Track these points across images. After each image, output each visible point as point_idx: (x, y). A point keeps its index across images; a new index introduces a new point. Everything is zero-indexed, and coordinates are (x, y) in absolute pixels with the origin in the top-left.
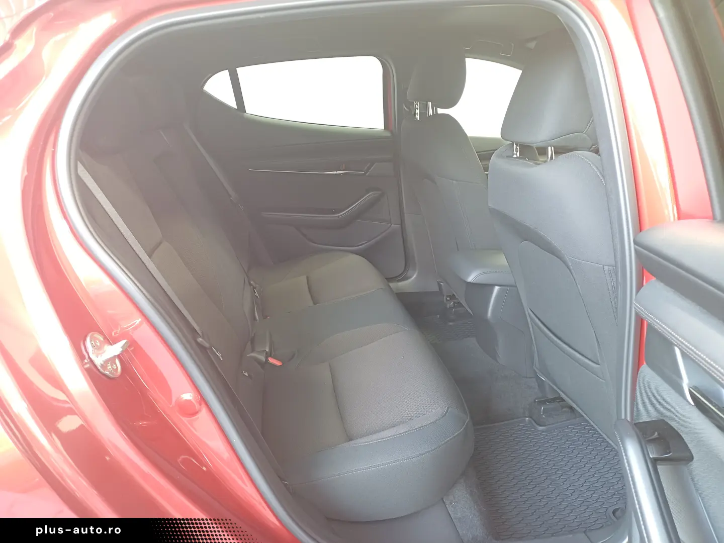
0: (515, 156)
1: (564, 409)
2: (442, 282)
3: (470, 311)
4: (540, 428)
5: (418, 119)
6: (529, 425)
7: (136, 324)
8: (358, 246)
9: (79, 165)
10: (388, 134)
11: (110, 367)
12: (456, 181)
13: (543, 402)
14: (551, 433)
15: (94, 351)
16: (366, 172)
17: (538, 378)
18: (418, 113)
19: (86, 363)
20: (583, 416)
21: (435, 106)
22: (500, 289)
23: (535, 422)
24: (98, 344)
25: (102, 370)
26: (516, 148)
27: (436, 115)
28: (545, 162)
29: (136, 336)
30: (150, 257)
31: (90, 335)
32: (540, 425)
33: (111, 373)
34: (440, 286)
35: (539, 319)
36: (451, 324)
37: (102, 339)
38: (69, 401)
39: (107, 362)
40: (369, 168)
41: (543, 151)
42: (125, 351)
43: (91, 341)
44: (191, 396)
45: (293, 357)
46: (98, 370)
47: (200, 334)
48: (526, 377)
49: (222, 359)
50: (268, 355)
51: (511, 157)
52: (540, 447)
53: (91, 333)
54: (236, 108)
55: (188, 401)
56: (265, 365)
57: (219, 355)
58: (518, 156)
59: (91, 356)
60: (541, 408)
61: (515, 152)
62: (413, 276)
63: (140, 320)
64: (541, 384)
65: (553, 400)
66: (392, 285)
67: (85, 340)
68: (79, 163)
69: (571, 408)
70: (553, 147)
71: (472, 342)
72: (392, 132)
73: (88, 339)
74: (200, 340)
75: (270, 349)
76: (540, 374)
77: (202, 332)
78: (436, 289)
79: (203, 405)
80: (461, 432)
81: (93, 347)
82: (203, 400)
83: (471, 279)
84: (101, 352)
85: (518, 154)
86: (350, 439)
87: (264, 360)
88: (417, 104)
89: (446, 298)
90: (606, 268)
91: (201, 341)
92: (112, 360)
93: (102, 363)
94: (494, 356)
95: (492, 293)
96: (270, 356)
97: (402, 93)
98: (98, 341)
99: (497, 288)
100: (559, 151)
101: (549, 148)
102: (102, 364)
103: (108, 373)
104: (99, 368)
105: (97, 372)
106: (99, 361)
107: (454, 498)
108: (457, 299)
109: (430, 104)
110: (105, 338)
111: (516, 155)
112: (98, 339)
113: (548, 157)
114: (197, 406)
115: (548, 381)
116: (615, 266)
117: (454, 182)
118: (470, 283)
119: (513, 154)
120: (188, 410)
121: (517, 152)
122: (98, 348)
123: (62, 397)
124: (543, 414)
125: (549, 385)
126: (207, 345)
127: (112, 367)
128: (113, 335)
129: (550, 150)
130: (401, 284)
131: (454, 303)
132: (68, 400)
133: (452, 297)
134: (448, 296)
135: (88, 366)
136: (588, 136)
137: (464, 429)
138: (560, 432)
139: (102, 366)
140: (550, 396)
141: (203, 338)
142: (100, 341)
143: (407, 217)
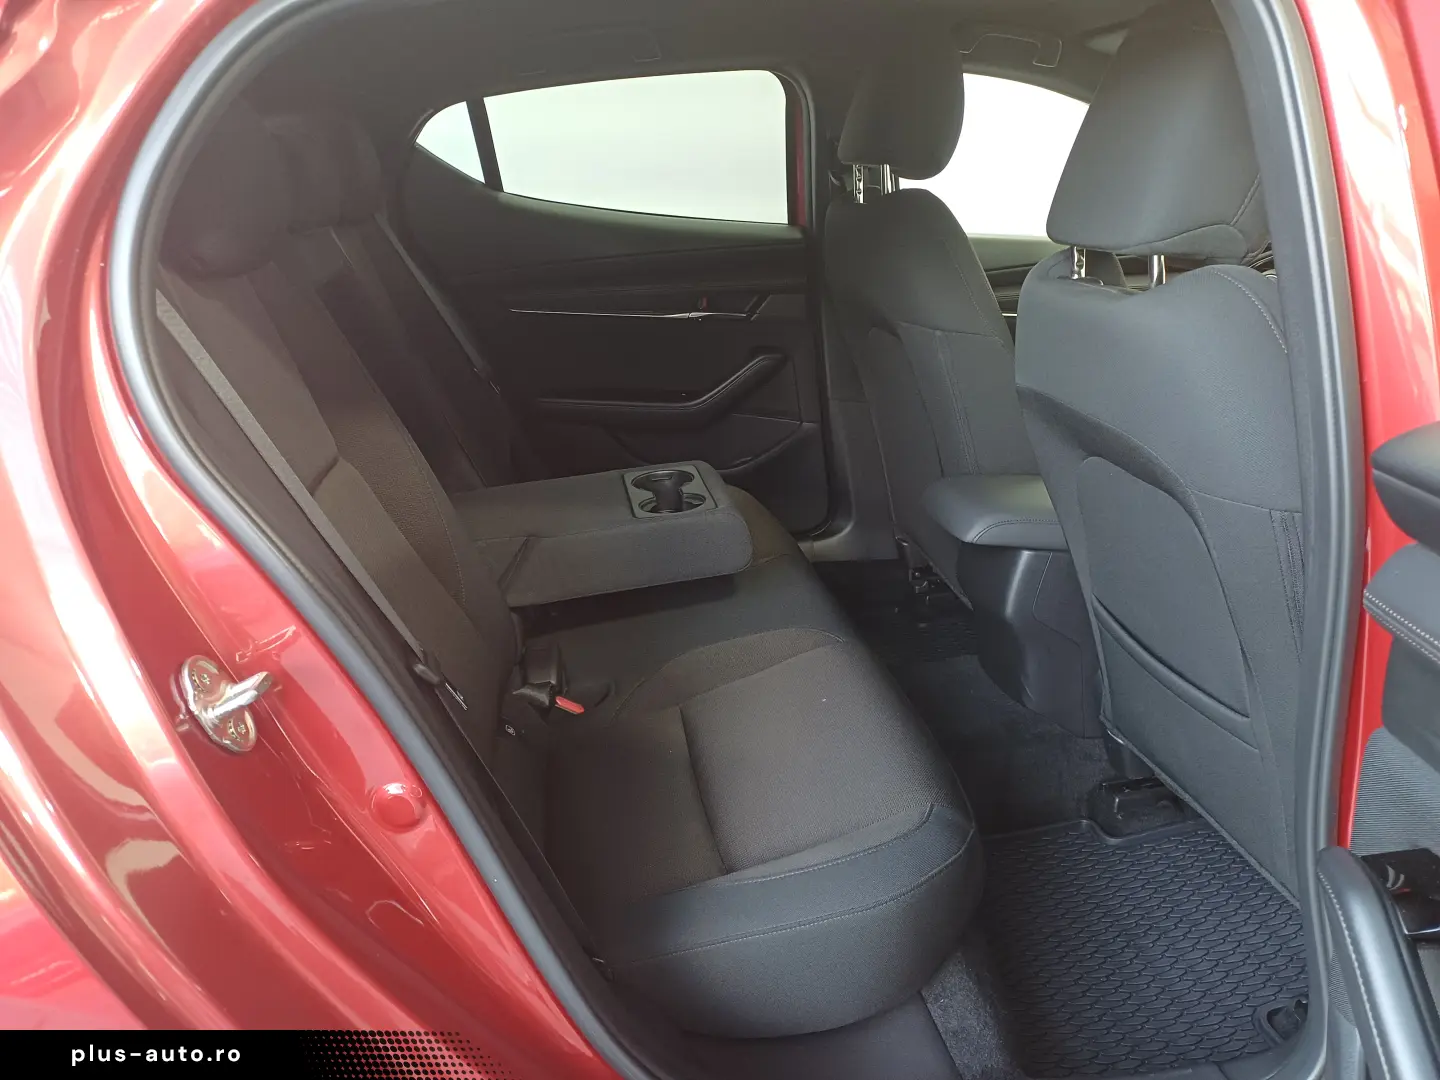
0: (1076, 277)
1: (1164, 802)
2: (905, 541)
3: (965, 600)
4: (1113, 841)
5: (862, 201)
6: (1089, 835)
7: (287, 636)
8: (736, 466)
9: (160, 298)
10: (797, 234)
11: (232, 730)
12: (942, 330)
13: (1116, 788)
14: (1135, 851)
15: (199, 698)
16: (752, 311)
17: (1108, 739)
18: (862, 187)
19: (182, 722)
20: (1200, 816)
21: (897, 174)
22: (1036, 556)
23: (1102, 829)
24: (207, 681)
25: (215, 737)
26: (1079, 260)
27: (898, 192)
28: (1144, 289)
29: (287, 661)
30: (312, 494)
31: (189, 661)
32: (1112, 836)
33: (233, 741)
34: (900, 548)
35: (1117, 620)
36: (922, 625)
37: (215, 671)
38: (149, 808)
39: (225, 718)
40: (757, 305)
41: (1138, 266)
42: (264, 693)
43: (191, 675)
44: (402, 788)
45: (606, 696)
46: (208, 737)
47: (420, 655)
48: (1083, 737)
49: (465, 707)
50: (555, 692)
51: (1068, 278)
52: (1112, 879)
53: (193, 657)
54: (483, 180)
55: (396, 797)
56: (549, 711)
57: (459, 698)
58: (1083, 275)
59: (193, 707)
60: (1114, 800)
61: (1076, 268)
62: (846, 527)
63: (293, 628)
64: (1114, 750)
65: (1135, 785)
66: (804, 546)
67: (178, 672)
68: (158, 291)
69: (1176, 801)
70: (1162, 257)
71: (969, 665)
72: (804, 230)
73: (186, 672)
74: (420, 668)
75: (559, 680)
76: (1115, 731)
77: (424, 652)
78: (891, 554)
79: (430, 807)
80: (960, 855)
81: (195, 687)
82: (428, 796)
83: (971, 536)
84: (213, 698)
85: (1083, 271)
86: (728, 869)
87: (547, 702)
88: (859, 171)
89: (913, 574)
90: (1277, 515)
91: (423, 672)
92: (236, 715)
93: (217, 721)
94: (1018, 694)
95: (1014, 563)
96: (560, 693)
97: (827, 147)
98: (206, 676)
99: (1026, 555)
100: (1178, 264)
101: (1156, 258)
102: (215, 725)
103: (228, 742)
104: (211, 733)
105: (206, 741)
106: (209, 716)
107: (944, 990)
108: (936, 575)
109: (887, 168)
110: (221, 667)
111: (1079, 274)
112: (206, 671)
113: (1152, 281)
114: (416, 806)
115: (1130, 746)
116: (1303, 512)
117: (938, 333)
118: (971, 544)
119: (1073, 272)
120: (397, 818)
121: (1080, 267)
122: (207, 692)
123: (134, 798)
124: (1118, 813)
125: (1132, 752)
126: (434, 679)
127: (236, 730)
128: (237, 659)
129: (1157, 263)
130: (819, 545)
131: (929, 584)
132: (144, 803)
133: (926, 571)
134: (916, 570)
135: (185, 727)
136: (1240, 231)
137: (966, 849)
138: (1154, 849)
139: (216, 728)
140: (1132, 776)
141: (426, 664)
142: (210, 675)
143: (834, 407)
